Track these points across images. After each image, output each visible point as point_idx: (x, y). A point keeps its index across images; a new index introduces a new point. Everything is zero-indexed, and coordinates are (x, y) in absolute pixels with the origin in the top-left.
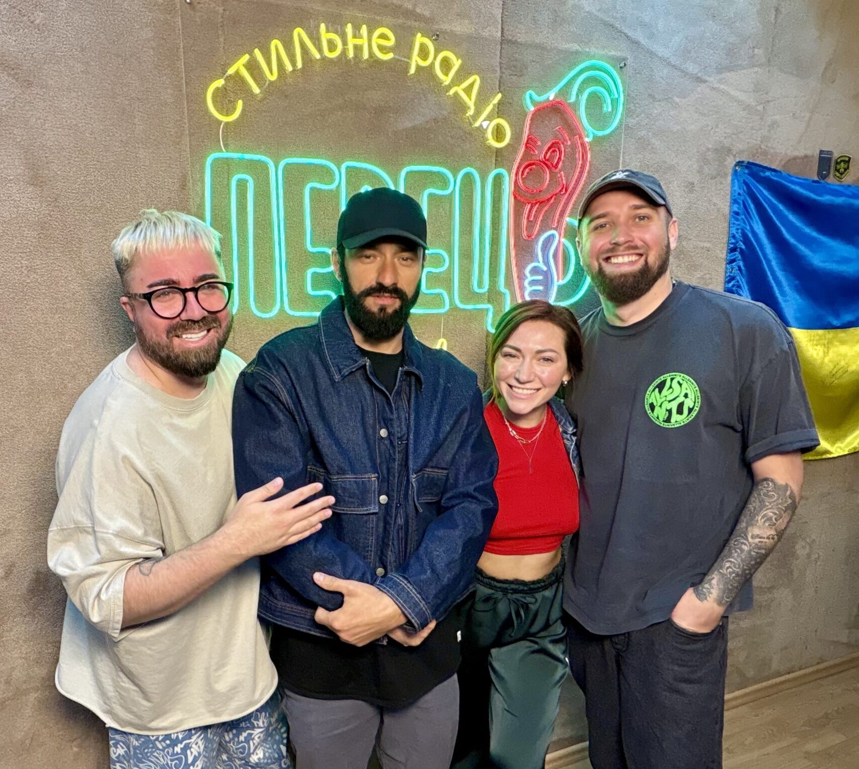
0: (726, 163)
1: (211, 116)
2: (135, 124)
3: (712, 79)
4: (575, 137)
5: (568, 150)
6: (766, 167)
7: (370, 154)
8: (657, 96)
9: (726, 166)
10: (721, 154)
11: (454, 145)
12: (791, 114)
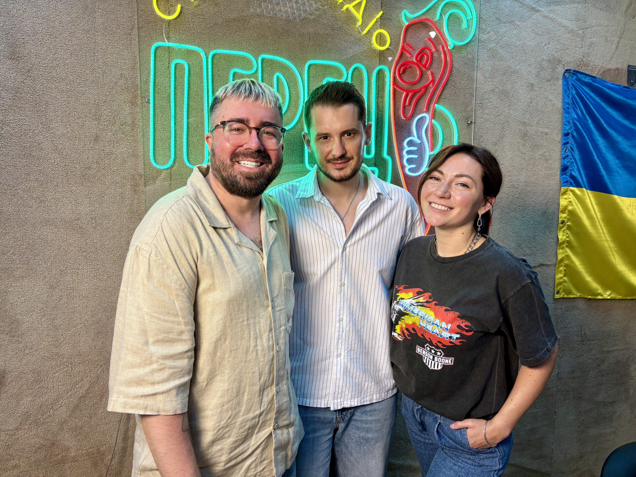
0: (557, 70)
1: (156, 15)
2: (95, 17)
3: (544, 10)
4: (441, 46)
5: (435, 55)
6: (588, 75)
7: (281, 50)
8: (502, 19)
9: (558, 72)
10: (553, 63)
11: (347, 47)
12: (604, 38)
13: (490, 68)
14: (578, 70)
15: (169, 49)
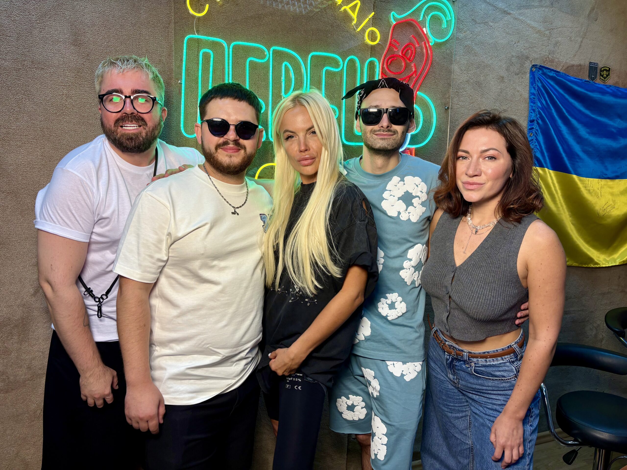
1: (189, 13)
3: (515, 13)
4: (423, 42)
5: (418, 50)
6: (553, 70)
7: (289, 43)
8: (478, 21)
9: (526, 67)
10: (522, 59)
11: (344, 42)
12: (569, 38)
13: (466, 62)
14: (544, 66)
15: (198, 41)
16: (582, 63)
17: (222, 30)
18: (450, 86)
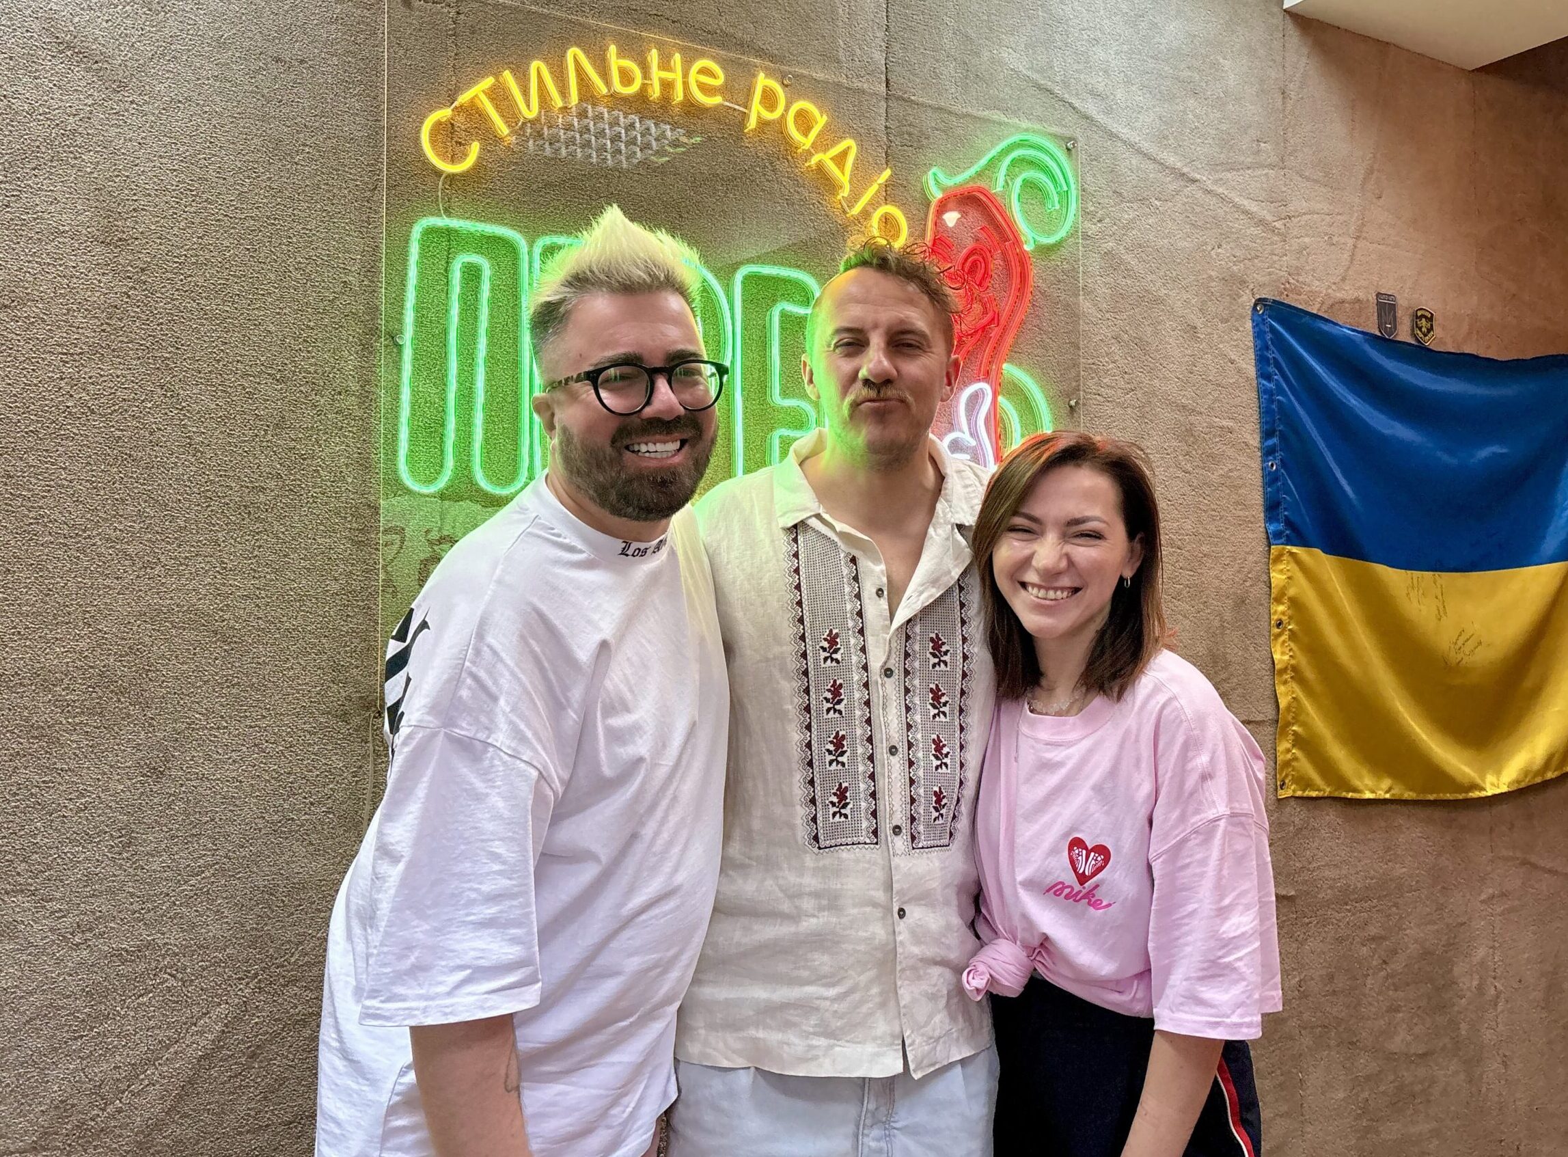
0: (1240, 300)
1: (427, 162)
3: (1205, 178)
4: (1008, 244)
5: (998, 262)
6: (1301, 311)
9: (1242, 303)
10: (1232, 286)
13: (1109, 291)
15: (449, 233)
16: (1361, 295)
17: (512, 208)
18: (1079, 348)
